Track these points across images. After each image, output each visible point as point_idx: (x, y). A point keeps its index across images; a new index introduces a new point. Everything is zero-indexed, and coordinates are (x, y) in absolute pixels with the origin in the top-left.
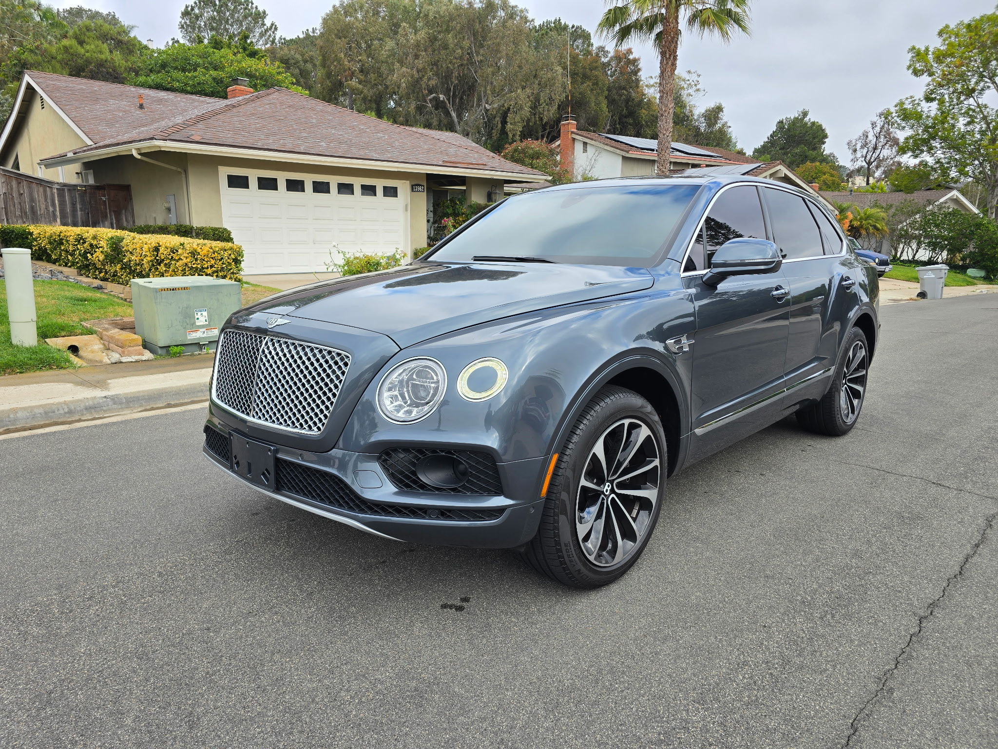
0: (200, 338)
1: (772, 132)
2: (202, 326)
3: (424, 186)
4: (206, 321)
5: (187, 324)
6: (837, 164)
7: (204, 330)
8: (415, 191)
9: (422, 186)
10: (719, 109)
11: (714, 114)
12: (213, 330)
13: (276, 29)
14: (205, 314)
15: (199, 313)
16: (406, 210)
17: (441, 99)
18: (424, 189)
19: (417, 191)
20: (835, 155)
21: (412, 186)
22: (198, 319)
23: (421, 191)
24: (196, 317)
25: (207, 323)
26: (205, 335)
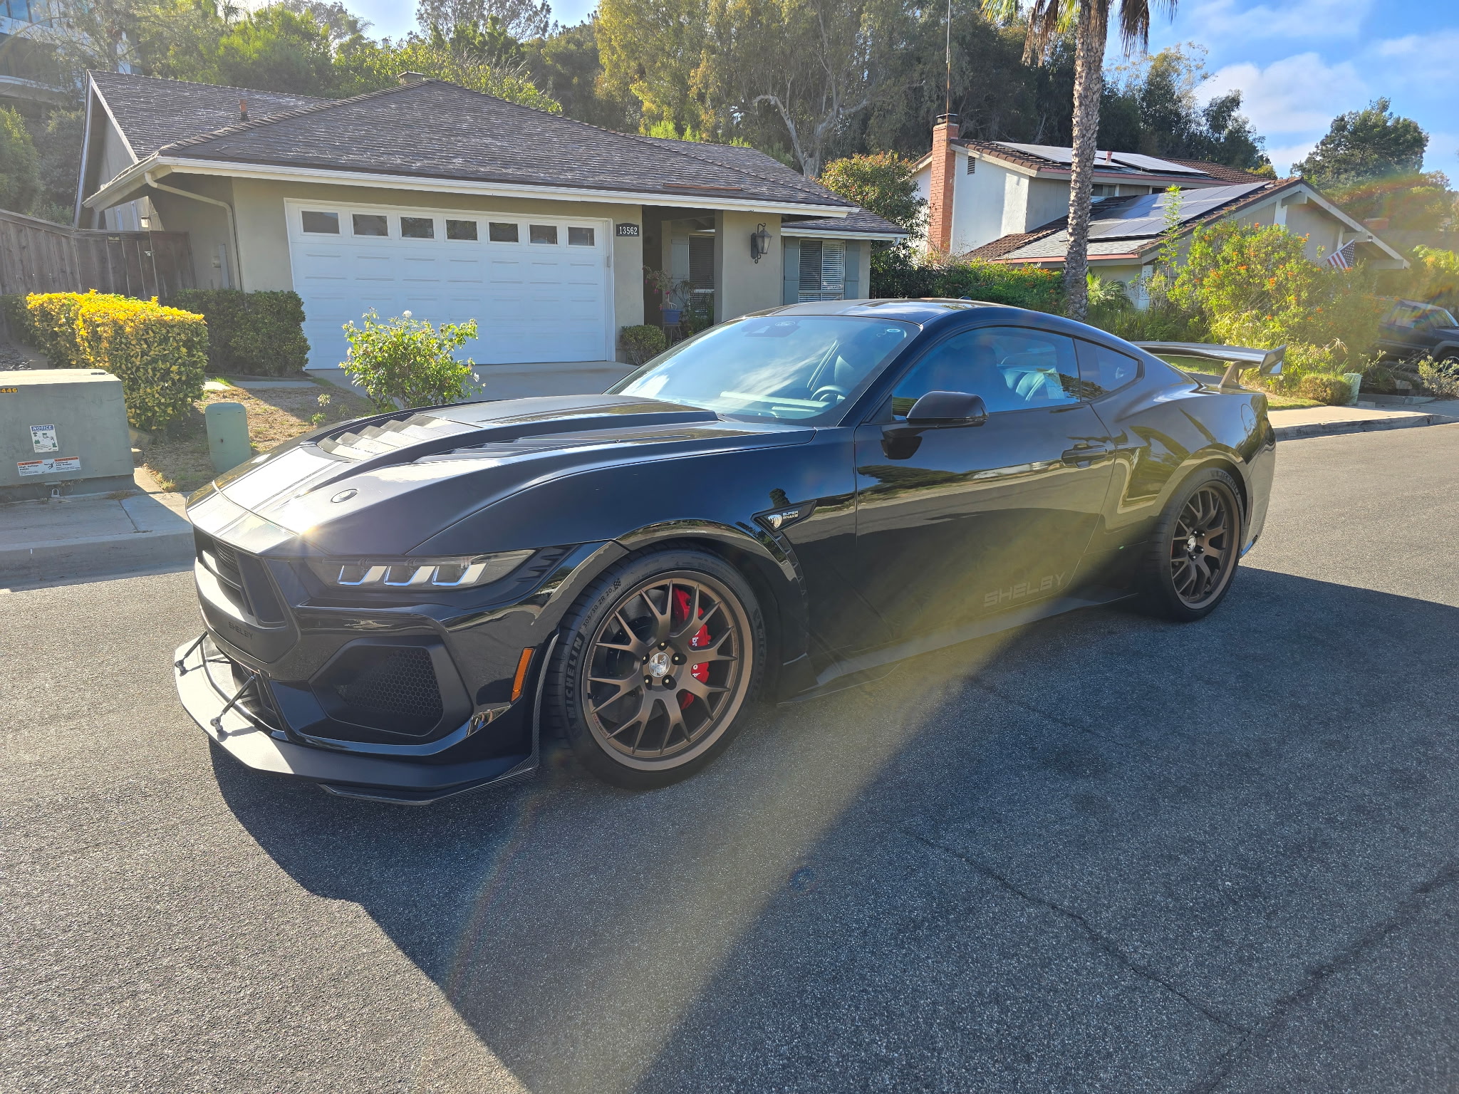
0: (43, 476)
1: (1323, 137)
2: (48, 455)
3: (638, 227)
4: (54, 446)
5: (17, 451)
6: (1447, 189)
7: (52, 461)
8: (622, 235)
9: (634, 226)
10: (1234, 102)
11: (1222, 110)
12: (69, 462)
13: (549, 11)
14: (52, 433)
15: (40, 433)
16: (608, 266)
17: (773, 103)
18: (638, 232)
19: (626, 235)
20: (1445, 175)
21: (618, 226)
22: (37, 442)
23: (633, 235)
24: (34, 439)
25: (57, 449)
26: (54, 470)
